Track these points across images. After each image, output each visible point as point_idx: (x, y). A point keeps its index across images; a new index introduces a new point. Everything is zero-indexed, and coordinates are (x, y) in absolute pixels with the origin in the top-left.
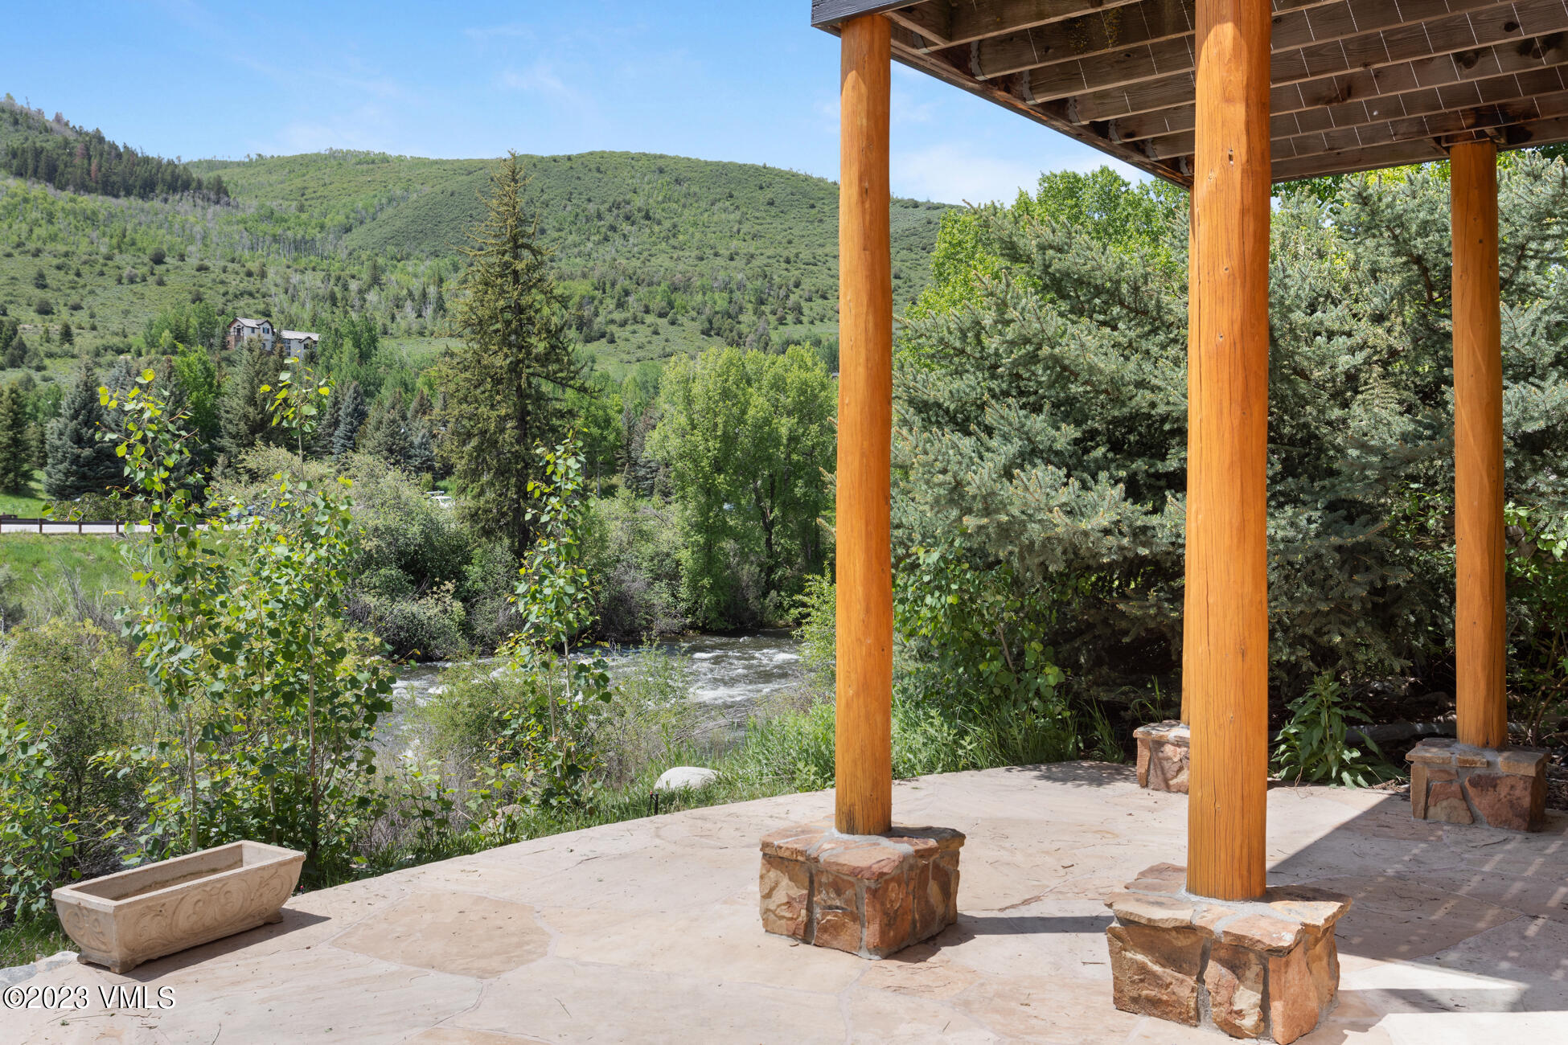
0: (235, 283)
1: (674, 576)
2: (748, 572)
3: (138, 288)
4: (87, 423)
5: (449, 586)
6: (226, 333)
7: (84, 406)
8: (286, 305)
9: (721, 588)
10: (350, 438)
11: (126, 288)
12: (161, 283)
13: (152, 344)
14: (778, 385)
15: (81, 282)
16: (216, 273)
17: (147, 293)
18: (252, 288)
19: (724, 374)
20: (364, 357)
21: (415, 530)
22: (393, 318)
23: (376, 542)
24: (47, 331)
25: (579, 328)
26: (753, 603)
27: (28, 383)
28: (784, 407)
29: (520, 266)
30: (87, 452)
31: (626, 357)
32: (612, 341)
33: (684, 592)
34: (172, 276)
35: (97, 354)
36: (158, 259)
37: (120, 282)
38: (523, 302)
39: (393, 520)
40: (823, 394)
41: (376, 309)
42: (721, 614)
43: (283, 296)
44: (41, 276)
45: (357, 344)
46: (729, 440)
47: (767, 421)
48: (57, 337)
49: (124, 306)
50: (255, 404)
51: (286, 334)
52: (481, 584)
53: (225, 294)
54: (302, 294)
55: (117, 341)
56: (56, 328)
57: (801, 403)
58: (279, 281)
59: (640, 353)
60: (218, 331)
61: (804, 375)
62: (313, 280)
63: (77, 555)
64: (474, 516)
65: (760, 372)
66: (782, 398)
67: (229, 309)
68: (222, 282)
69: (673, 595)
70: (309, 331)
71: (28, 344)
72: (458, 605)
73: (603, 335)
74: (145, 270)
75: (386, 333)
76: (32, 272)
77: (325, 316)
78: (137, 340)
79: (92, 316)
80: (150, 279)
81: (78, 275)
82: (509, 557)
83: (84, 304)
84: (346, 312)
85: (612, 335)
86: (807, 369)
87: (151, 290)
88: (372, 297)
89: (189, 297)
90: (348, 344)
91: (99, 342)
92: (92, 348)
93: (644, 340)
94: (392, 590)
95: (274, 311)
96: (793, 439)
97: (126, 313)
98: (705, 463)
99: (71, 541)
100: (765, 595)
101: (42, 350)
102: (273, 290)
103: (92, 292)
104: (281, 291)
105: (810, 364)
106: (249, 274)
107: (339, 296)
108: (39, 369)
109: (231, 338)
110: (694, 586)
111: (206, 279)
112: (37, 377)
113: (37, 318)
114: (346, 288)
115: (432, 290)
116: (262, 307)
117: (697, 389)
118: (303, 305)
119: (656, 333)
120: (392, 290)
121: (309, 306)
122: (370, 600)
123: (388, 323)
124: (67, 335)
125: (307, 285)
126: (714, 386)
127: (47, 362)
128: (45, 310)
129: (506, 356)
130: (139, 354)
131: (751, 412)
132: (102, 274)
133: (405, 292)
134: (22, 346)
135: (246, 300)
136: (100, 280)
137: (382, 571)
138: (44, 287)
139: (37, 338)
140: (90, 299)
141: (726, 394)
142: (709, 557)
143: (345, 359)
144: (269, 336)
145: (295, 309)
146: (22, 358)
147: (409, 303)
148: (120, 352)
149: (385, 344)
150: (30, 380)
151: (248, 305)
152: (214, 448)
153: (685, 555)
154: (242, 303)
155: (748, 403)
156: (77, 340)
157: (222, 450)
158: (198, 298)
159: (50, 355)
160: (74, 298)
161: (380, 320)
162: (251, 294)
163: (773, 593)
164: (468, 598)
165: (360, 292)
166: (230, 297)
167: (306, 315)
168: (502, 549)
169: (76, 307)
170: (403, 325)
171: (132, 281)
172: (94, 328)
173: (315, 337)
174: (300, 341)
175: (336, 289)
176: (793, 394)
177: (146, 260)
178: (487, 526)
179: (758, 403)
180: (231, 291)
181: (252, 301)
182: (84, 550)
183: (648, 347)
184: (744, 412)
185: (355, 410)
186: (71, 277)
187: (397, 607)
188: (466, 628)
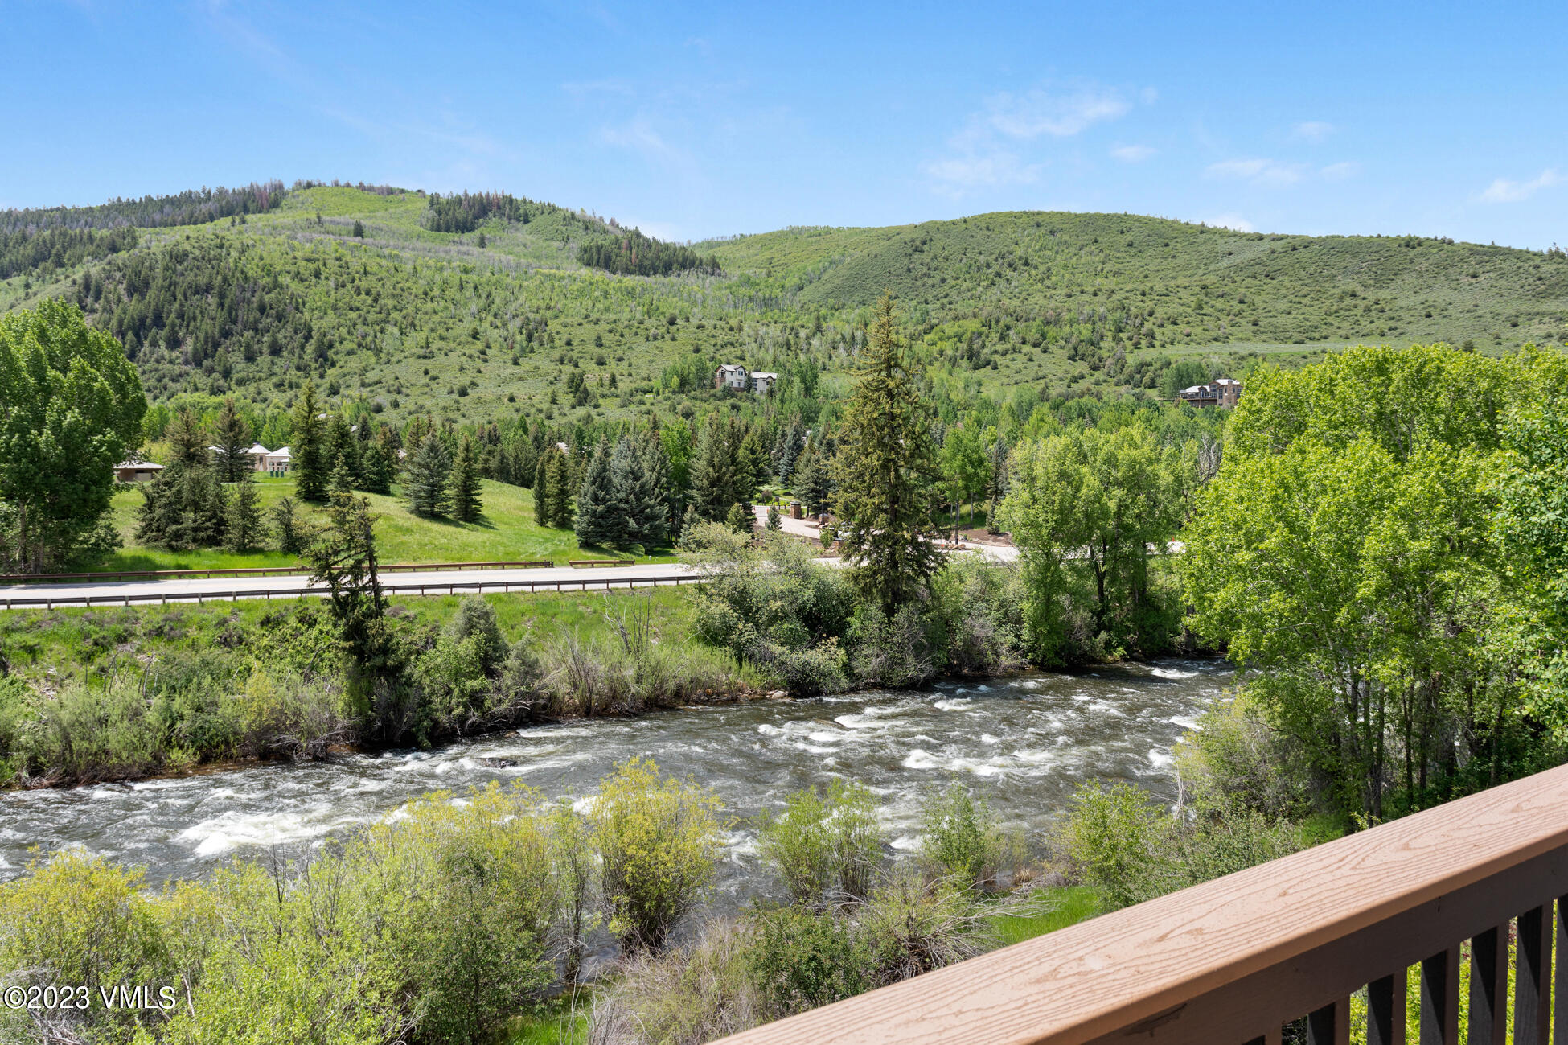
0: (723, 336)
1: (1019, 621)
2: (1081, 617)
3: (659, 343)
5: (834, 640)
6: (714, 376)
8: (755, 351)
9: (1058, 633)
11: (651, 344)
12: (673, 339)
13: (666, 386)
14: (1111, 461)
15: (624, 340)
16: (709, 330)
17: (665, 347)
18: (733, 340)
19: (1062, 459)
20: (808, 390)
21: (809, 594)
22: (830, 357)
23: (779, 603)
24: (601, 379)
25: (970, 359)
26: (1086, 644)
27: (588, 419)
28: (1115, 479)
29: (892, 384)
30: (601, 508)
31: (1006, 381)
32: (995, 368)
33: (1025, 633)
34: (681, 333)
35: (632, 395)
36: (672, 322)
37: (648, 340)
38: (894, 411)
39: (794, 583)
40: (1150, 469)
41: (818, 350)
42: (1057, 653)
43: (754, 345)
44: (599, 338)
45: (803, 380)
46: (1065, 512)
47: (1097, 499)
48: (607, 383)
49: (650, 358)
51: (755, 375)
52: (859, 632)
53: (715, 345)
54: (767, 342)
55: (644, 384)
56: (607, 376)
57: (1129, 477)
58: (751, 333)
59: (1018, 377)
60: (709, 375)
61: (1134, 453)
62: (775, 331)
63: (581, 608)
64: (855, 578)
65: (1095, 450)
66: (1114, 472)
67: (718, 356)
68: (713, 336)
69: (1017, 636)
70: (770, 371)
71: (589, 389)
72: (842, 652)
73: (988, 363)
74: (663, 330)
75: (824, 369)
76: (594, 336)
77: (782, 358)
78: (657, 384)
79: (630, 365)
80: (667, 337)
81: (622, 336)
82: (881, 615)
83: (625, 357)
84: (797, 354)
85: (996, 363)
86: (1136, 447)
87: (667, 344)
88: (815, 342)
89: (692, 348)
90: (797, 380)
91: (633, 385)
92: (628, 390)
93: (1021, 366)
94: (792, 641)
95: (748, 356)
96: (1122, 507)
97: (651, 362)
98: (1044, 532)
99: (577, 597)
100: (1096, 634)
101: (598, 393)
102: (747, 340)
103: (630, 348)
104: (753, 340)
105: (1139, 442)
106: (731, 329)
107: (792, 342)
108: (596, 406)
109: (717, 380)
110: (1034, 627)
111: (703, 334)
112: (593, 412)
113: (597, 368)
114: (797, 335)
115: (859, 334)
116: (739, 353)
117: (1039, 470)
118: (767, 350)
119: (1031, 360)
120: (830, 336)
121: (771, 351)
122: (776, 649)
123: (827, 361)
124: (613, 382)
125: (771, 335)
126: (1053, 467)
127: (601, 401)
128: (601, 362)
129: (879, 457)
130: (658, 394)
131: (1084, 490)
132: (636, 334)
133: (839, 337)
134: (586, 391)
135: (729, 348)
136: (635, 339)
137: (785, 626)
138: (601, 345)
139: (595, 384)
140: (629, 352)
141: (1063, 475)
142: (1048, 608)
143: (795, 391)
144: (743, 377)
145: (762, 353)
146: (585, 399)
147: (842, 345)
148: (646, 392)
149: (824, 379)
150: (589, 416)
151: (730, 352)
152: (686, 496)
153: (1026, 605)
154: (726, 351)
155: (1081, 482)
156: (620, 384)
157: (692, 498)
158: (697, 351)
159: (603, 396)
160: (619, 353)
161: (821, 358)
162: (732, 344)
163: (1103, 635)
164: (849, 644)
165: (808, 338)
166: (718, 347)
167: (769, 358)
168: (875, 610)
169: (620, 359)
170: (837, 362)
171: (655, 339)
172: (630, 375)
173: (774, 376)
174: (764, 379)
175: (790, 337)
176: (1123, 469)
177: (665, 323)
178: (865, 584)
179: (1091, 482)
180: (719, 342)
181: (732, 349)
182: (585, 605)
183: (1024, 371)
184: (1078, 490)
185: (795, 444)
186: (618, 337)
187: (794, 656)
188: (847, 669)
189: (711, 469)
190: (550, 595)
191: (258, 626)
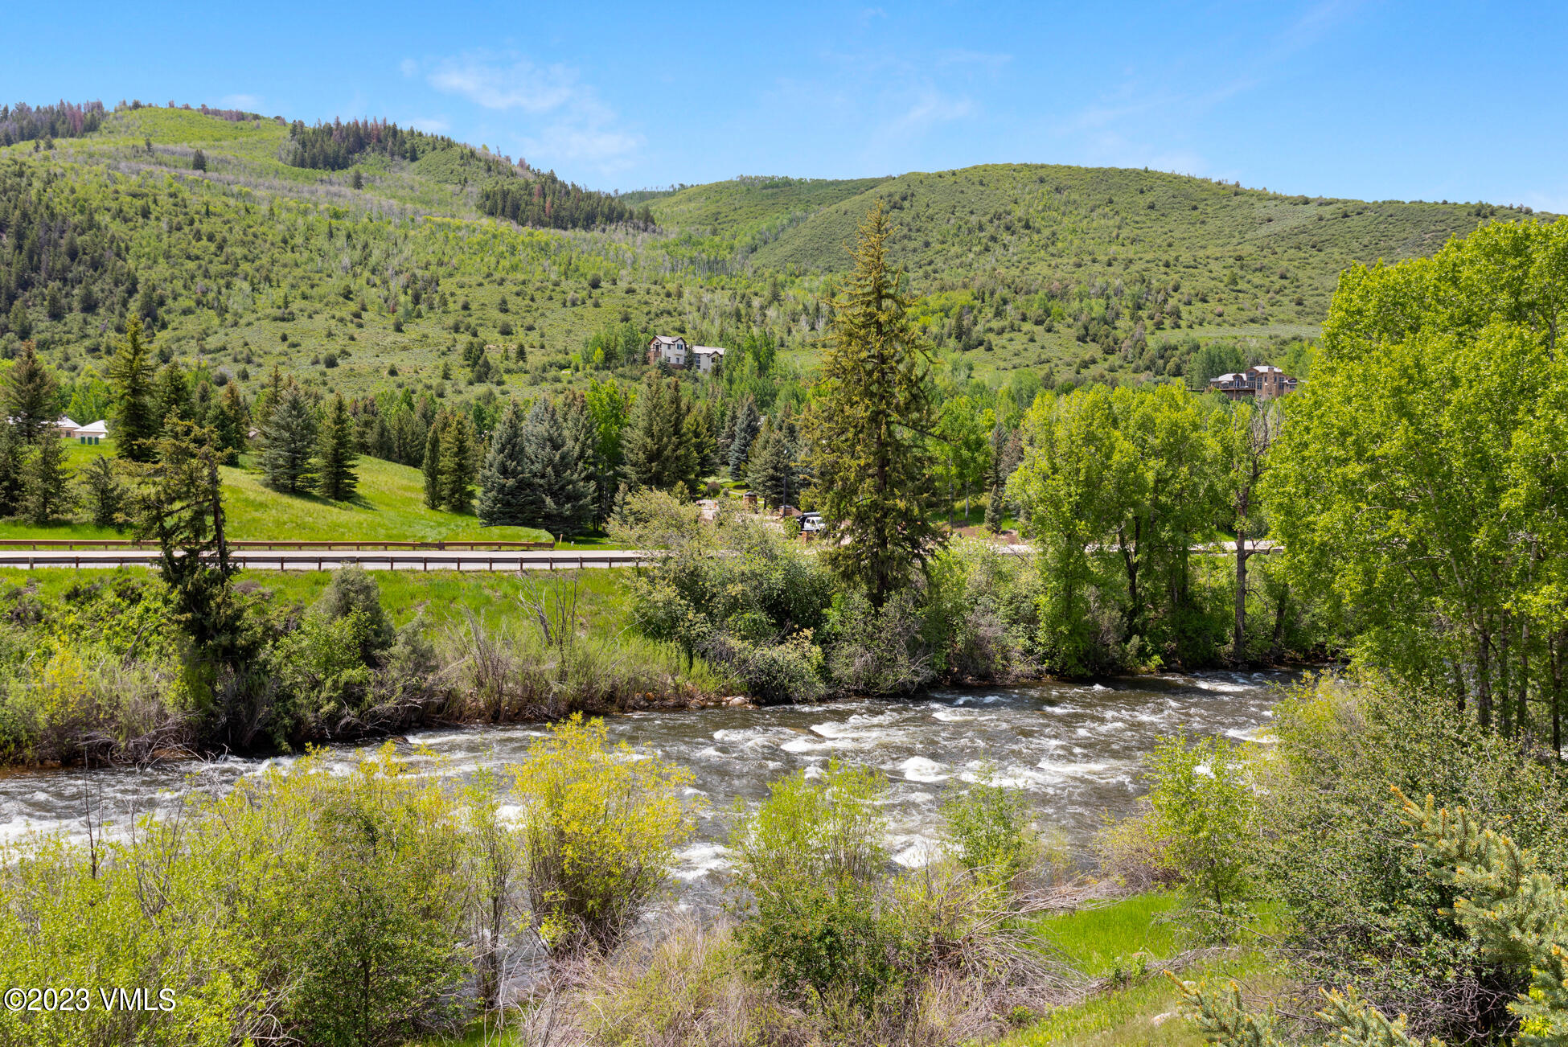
0: (657, 303)
1: (1032, 620)
2: (1109, 617)
3: (578, 310)
4: (511, 457)
5: (808, 632)
6: (647, 349)
7: (509, 441)
8: (698, 321)
9: (1081, 634)
10: (743, 452)
11: (569, 310)
12: (597, 305)
13: (587, 360)
14: (1147, 425)
15: (535, 306)
16: (641, 295)
17: (586, 314)
18: (670, 308)
19: (1088, 418)
20: (763, 369)
21: (777, 577)
22: (789, 332)
23: (740, 587)
24: (506, 351)
25: (959, 337)
26: (1114, 650)
27: (489, 398)
28: (1152, 448)
29: (883, 318)
30: (511, 482)
31: (1002, 364)
32: (989, 349)
33: (1042, 636)
34: (606, 299)
35: (544, 370)
36: (595, 285)
37: (564, 305)
38: (886, 352)
39: (759, 564)
40: (1194, 435)
41: (774, 323)
42: (1080, 660)
43: (696, 314)
44: (504, 302)
45: (757, 357)
46: (1092, 484)
47: (1132, 467)
48: (513, 355)
49: (567, 326)
50: (652, 436)
51: (697, 350)
52: (839, 628)
53: (648, 313)
54: (712, 312)
55: (560, 358)
56: (513, 347)
57: (1170, 444)
58: (693, 300)
59: (1016, 361)
60: (641, 348)
61: (1175, 416)
62: (722, 299)
63: (487, 592)
64: (834, 561)
65: (1127, 411)
66: (1150, 439)
67: (651, 327)
68: (646, 303)
69: (1030, 639)
70: (717, 345)
71: (491, 362)
72: (817, 649)
73: (981, 343)
74: (584, 294)
75: (782, 345)
76: (498, 299)
77: (731, 331)
78: (576, 357)
79: (542, 336)
80: (589, 302)
81: (532, 300)
82: (866, 604)
83: (536, 325)
84: (749, 327)
85: (990, 343)
86: (1178, 408)
87: (588, 311)
88: (771, 313)
89: (619, 317)
90: (749, 357)
91: (546, 359)
92: (540, 365)
93: (1021, 347)
94: (755, 634)
95: (688, 327)
96: (1161, 481)
97: (569, 332)
98: (1066, 508)
99: (483, 578)
100: (1127, 639)
101: (502, 367)
102: (688, 308)
103: (543, 315)
104: (694, 308)
105: (1181, 403)
106: (668, 295)
107: (743, 312)
108: (500, 383)
109: (651, 355)
110: (1052, 629)
111: (633, 300)
112: (496, 390)
113: (500, 338)
114: (749, 305)
115: (825, 304)
116: (678, 324)
117: (1060, 432)
118: (713, 322)
119: (1032, 340)
120: (789, 306)
121: (717, 322)
122: (735, 643)
123: (785, 336)
124: (521, 354)
125: (717, 303)
126: (1077, 429)
127: (506, 377)
128: (506, 331)
129: (867, 408)
130: (577, 370)
131: (1116, 457)
132: (551, 298)
133: (801, 307)
134: (487, 364)
135: (666, 318)
136: (549, 304)
137: (747, 616)
138: (506, 311)
139: (498, 356)
140: (540, 320)
141: (1090, 439)
142: (1069, 604)
143: (746, 370)
144: (682, 352)
145: (705, 326)
146: (486, 374)
147: (803, 317)
148: (562, 367)
149: (782, 356)
150: (491, 394)
151: (667, 323)
152: (617, 474)
153: (1042, 599)
154: (662, 321)
155: (1112, 448)
156: (529, 357)
157: (625, 476)
158: (626, 319)
159: (508, 371)
160: (529, 321)
161: (778, 332)
162: (669, 313)
163: (1135, 639)
164: (825, 641)
165: (762, 308)
166: (652, 316)
167: (715, 331)
168: (859, 598)
169: (530, 328)
170: (798, 338)
171: (574, 304)
172: (543, 347)
173: (721, 351)
174: (709, 355)
175: (741, 306)
176: (1162, 435)
177: (586, 285)
178: (846, 568)
179: (1124, 449)
180: (653, 310)
181: (670, 319)
182: (492, 587)
183: (1024, 354)
184: (1108, 457)
185: (749, 426)
186: (528, 302)
187: (758, 652)
188: (824, 671)
189: (649, 440)
190: (447, 575)
191: (63, 601)
